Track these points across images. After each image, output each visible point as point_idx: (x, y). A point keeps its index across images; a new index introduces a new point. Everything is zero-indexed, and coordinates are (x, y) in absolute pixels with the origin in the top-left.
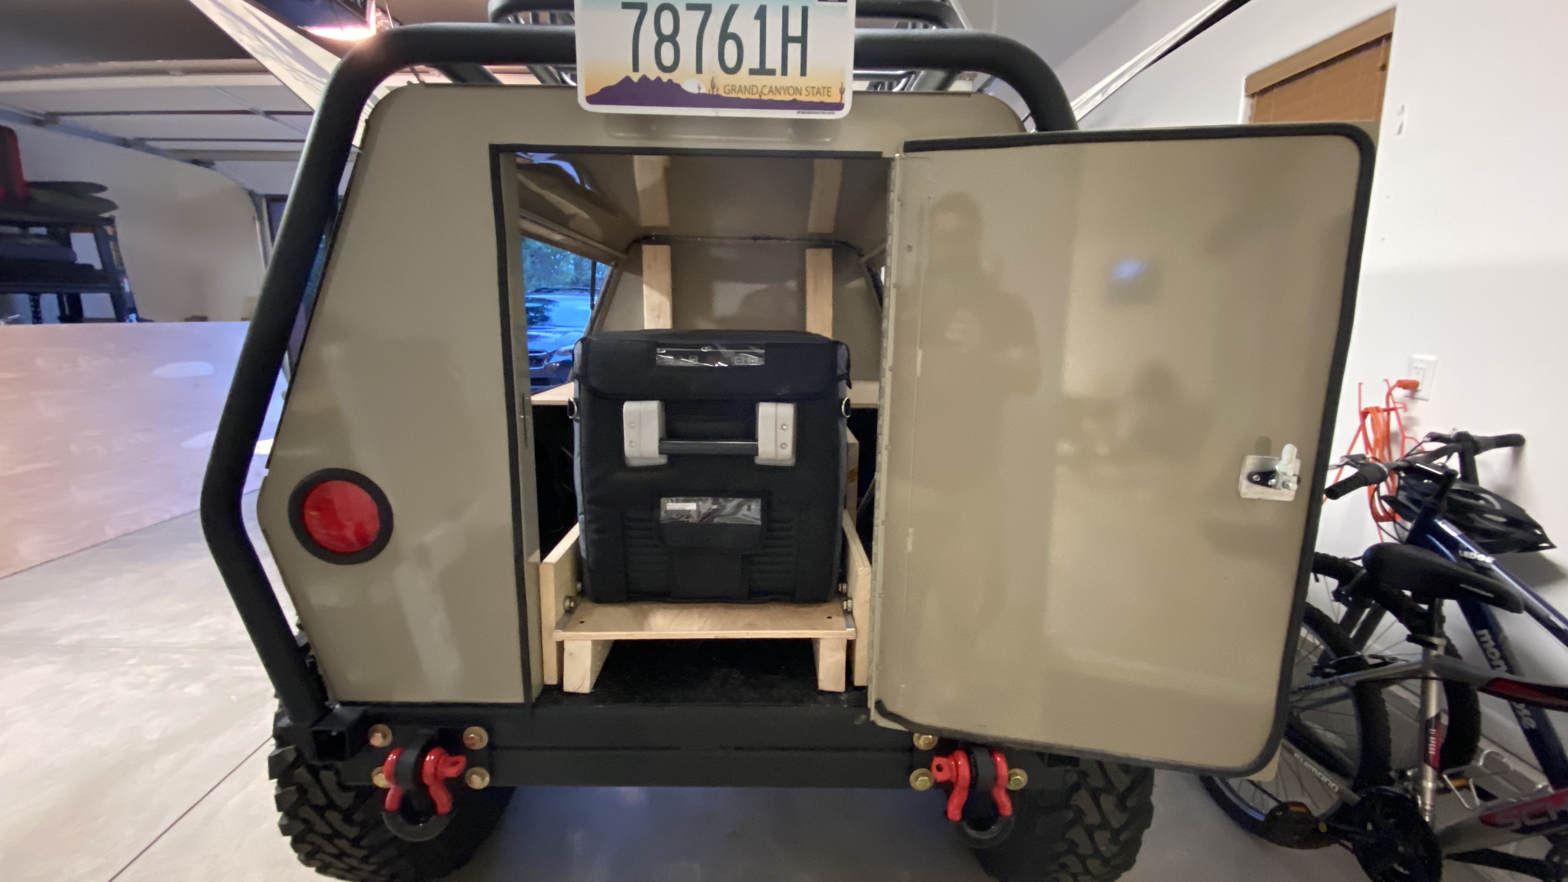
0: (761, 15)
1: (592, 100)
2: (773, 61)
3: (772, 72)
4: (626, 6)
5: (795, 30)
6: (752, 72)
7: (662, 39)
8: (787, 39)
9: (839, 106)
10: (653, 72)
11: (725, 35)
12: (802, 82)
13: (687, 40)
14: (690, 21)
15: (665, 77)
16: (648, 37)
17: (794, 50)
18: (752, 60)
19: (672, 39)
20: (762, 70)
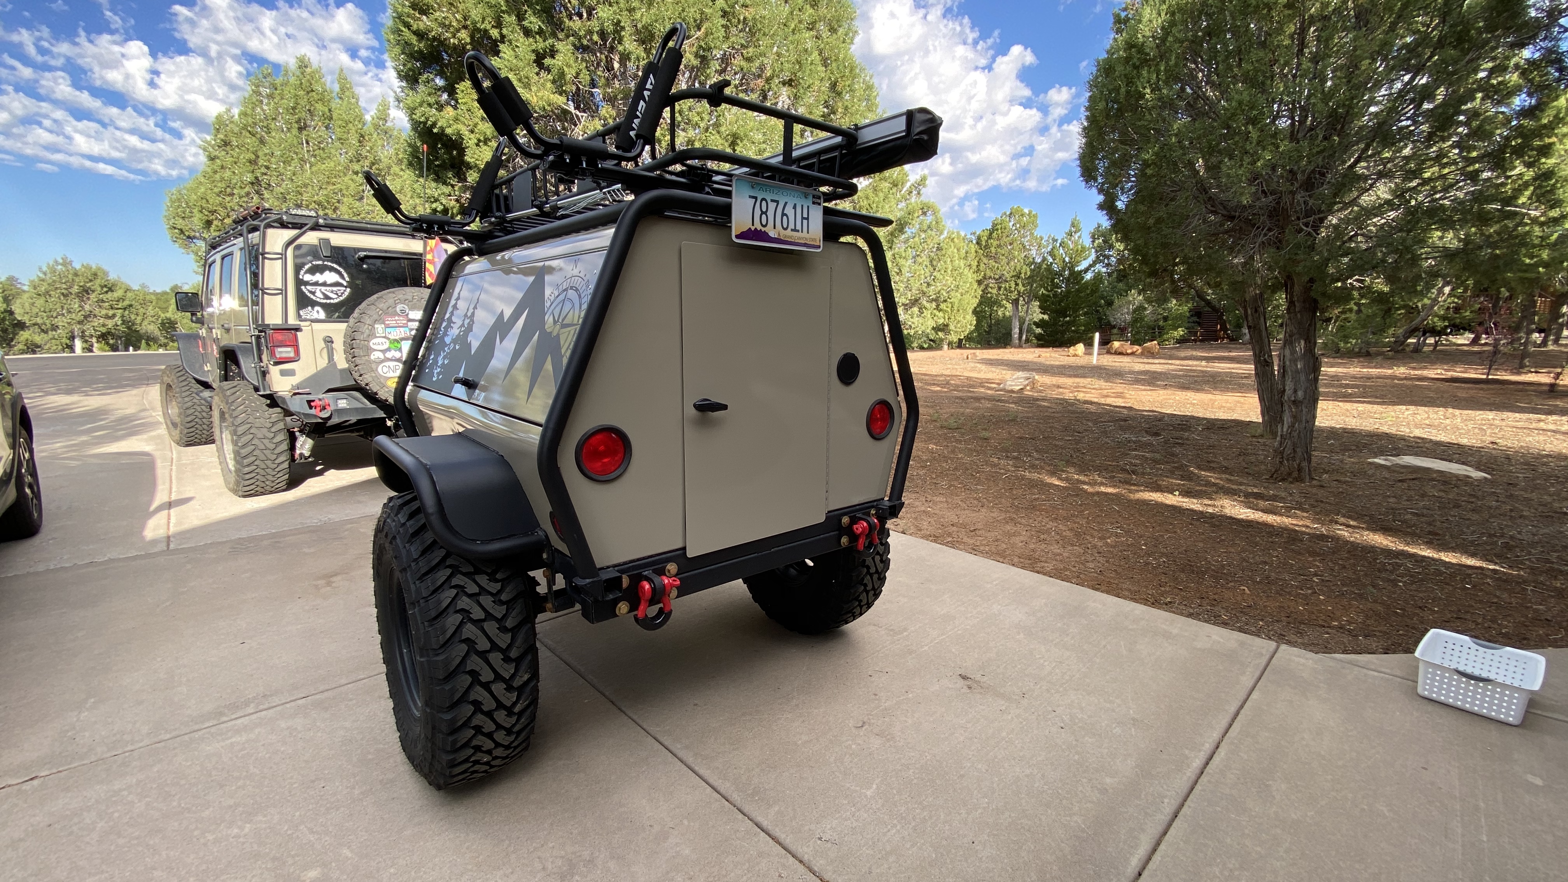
0: (795, 207)
1: (737, 237)
2: (799, 227)
3: (798, 231)
4: (751, 197)
5: (805, 216)
6: (792, 230)
7: (763, 213)
8: (803, 218)
9: (819, 247)
10: (759, 227)
11: (783, 214)
12: (807, 236)
13: (770, 213)
14: (772, 206)
15: (763, 229)
16: (758, 212)
17: (805, 222)
18: (792, 226)
19: (765, 213)
20: (795, 230)
